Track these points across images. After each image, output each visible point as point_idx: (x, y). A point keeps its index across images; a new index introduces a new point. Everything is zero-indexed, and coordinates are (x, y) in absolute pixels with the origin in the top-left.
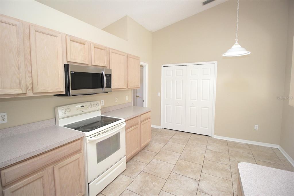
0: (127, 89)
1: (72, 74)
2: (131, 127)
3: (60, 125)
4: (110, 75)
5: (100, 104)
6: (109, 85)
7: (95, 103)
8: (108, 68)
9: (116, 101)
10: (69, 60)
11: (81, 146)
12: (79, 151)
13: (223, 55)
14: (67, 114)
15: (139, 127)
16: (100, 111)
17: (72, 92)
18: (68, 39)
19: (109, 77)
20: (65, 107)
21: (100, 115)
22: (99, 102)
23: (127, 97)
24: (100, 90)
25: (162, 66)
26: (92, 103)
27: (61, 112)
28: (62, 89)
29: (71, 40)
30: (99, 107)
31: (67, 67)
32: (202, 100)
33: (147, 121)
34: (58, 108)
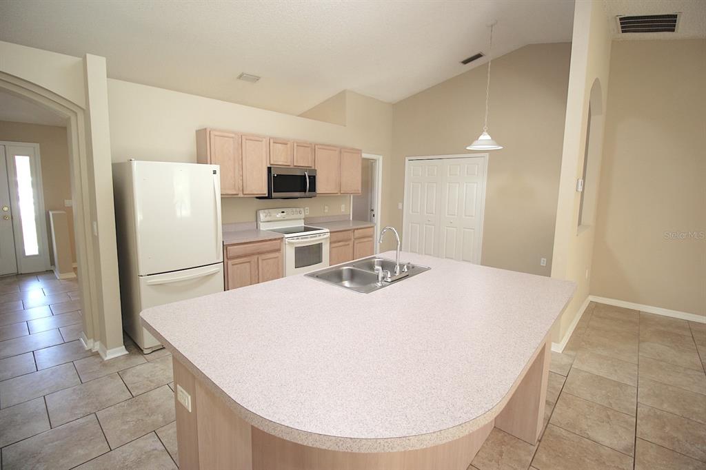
0: (339, 194)
1: (274, 176)
2: (339, 242)
3: (261, 229)
4: (314, 177)
5: (303, 213)
6: (313, 188)
7: (298, 209)
8: (313, 168)
9: (326, 211)
10: (272, 163)
11: (280, 247)
12: (278, 250)
13: (468, 148)
14: (268, 218)
15: (351, 245)
16: (303, 221)
17: (274, 195)
18: (272, 141)
19: (313, 179)
20: (266, 211)
21: (303, 225)
22: (302, 209)
23: (343, 206)
24: (302, 194)
25: (407, 159)
26: (294, 209)
27: (262, 216)
28: (265, 192)
29: (274, 143)
30: (303, 216)
31: (269, 169)
32: (466, 216)
33: (365, 240)
34: (260, 211)
